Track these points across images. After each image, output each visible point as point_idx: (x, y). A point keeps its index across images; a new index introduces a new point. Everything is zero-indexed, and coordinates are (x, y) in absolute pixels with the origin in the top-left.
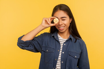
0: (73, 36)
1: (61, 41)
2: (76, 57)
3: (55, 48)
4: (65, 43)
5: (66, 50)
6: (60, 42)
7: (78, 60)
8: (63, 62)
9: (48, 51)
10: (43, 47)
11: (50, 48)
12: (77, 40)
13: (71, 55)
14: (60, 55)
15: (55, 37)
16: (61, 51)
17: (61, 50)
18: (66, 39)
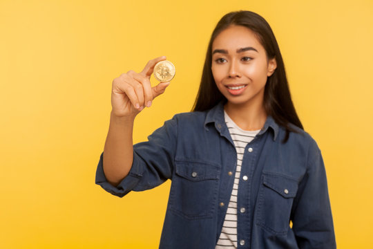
0: (277, 122)
1: (238, 138)
2: (286, 191)
3: (220, 165)
4: (249, 145)
5: (256, 168)
6: (236, 144)
7: (291, 201)
8: (247, 208)
9: (199, 175)
10: (178, 162)
11: (205, 164)
12: (292, 135)
13: (270, 186)
14: (236, 186)
15: (218, 126)
16: (238, 175)
17: (239, 169)
18: (254, 133)
